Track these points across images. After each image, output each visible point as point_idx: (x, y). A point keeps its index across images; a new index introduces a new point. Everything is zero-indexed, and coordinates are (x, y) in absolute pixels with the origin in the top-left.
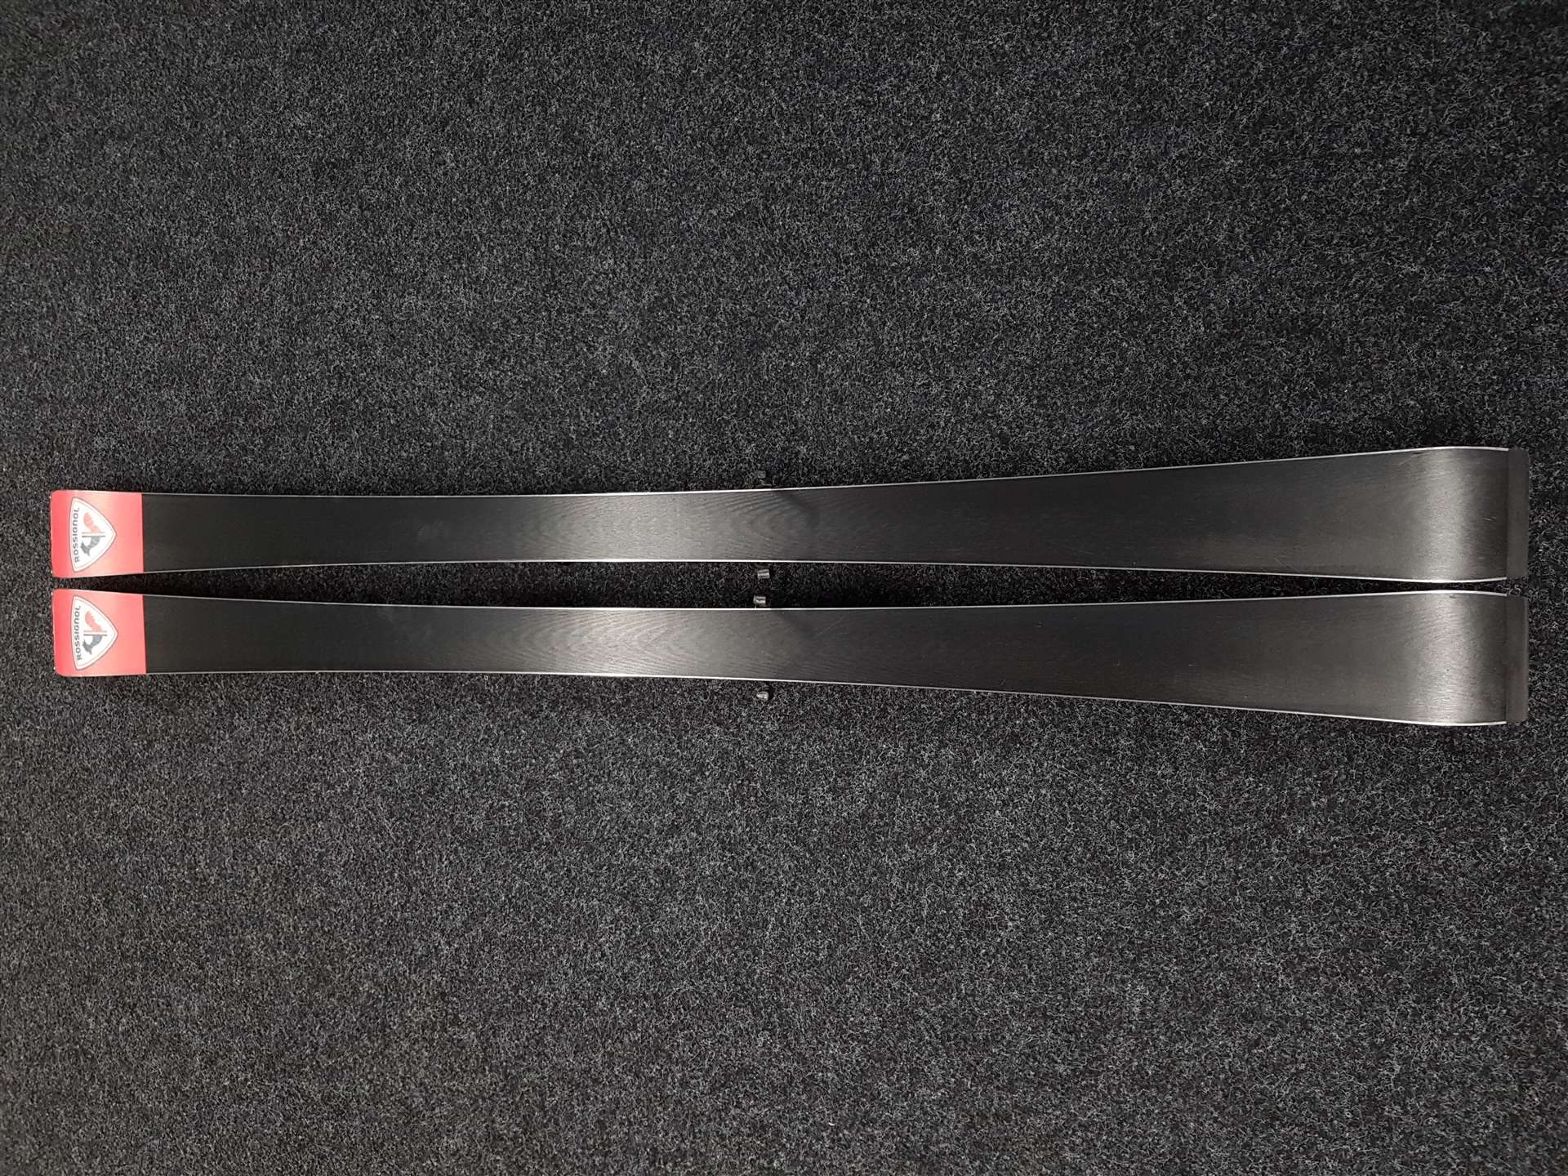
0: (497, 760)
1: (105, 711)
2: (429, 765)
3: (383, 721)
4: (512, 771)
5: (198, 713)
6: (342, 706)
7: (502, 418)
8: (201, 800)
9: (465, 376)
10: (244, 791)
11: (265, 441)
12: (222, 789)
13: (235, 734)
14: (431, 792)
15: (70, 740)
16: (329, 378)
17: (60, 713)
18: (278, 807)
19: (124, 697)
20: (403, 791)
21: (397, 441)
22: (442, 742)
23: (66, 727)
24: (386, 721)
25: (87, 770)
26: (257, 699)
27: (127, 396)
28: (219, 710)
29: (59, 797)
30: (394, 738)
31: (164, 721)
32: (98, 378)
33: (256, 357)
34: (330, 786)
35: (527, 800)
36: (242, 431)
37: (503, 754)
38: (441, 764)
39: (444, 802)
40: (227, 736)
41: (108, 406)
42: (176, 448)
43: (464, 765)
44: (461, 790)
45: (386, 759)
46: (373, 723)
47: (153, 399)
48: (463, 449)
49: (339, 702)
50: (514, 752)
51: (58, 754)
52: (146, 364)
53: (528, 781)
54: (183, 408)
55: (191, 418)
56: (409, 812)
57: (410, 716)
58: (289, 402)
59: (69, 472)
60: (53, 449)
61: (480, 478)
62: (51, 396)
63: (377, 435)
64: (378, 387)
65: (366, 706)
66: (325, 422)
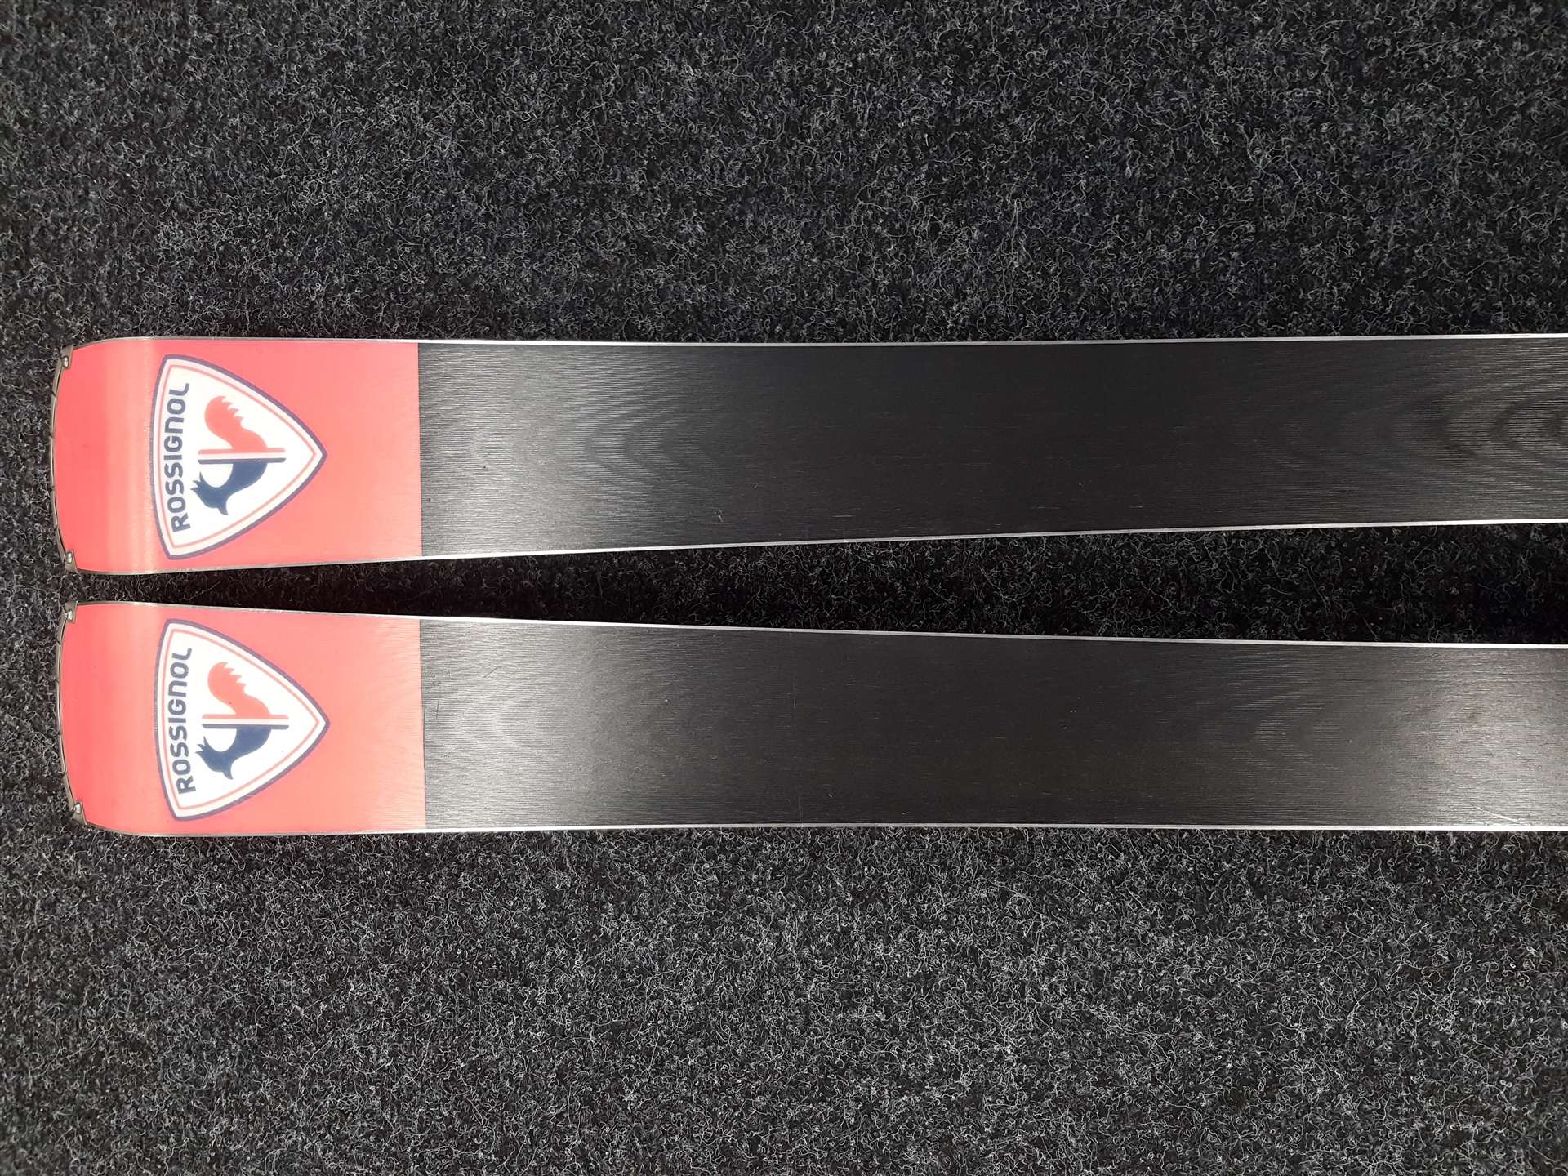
0: (1447, 1025)
1: (194, 901)
2: (1224, 1036)
3: (1082, 923)
4: (1495, 1049)
5: (485, 905)
6: (952, 887)
7: (1492, 159)
8: (493, 1118)
9: (1370, 54)
10: (630, 1097)
11: (710, 227)
12: (560, 1093)
13: (604, 955)
14: (1233, 1100)
15: (83, 972)
16: (925, 64)
17: (49, 906)
18: (739, 1136)
19: (250, 867)
20: (1144, 1099)
21: (1141, 220)
22: (1267, 979)
23: (68, 940)
24: (1093, 926)
25: (135, 1045)
26: (676, 869)
27: (266, 117)
28: (553, 898)
29: (47, 1112)
30: (1116, 968)
31: (376, 926)
32: (175, 70)
33: (688, 15)
34: (905, 1085)
35: (1543, 1122)
36: (637, 203)
37: (1465, 1007)
38: (1260, 1028)
39: (1271, 1124)
40: (579, 958)
41: (205, 144)
42: (422, 246)
43: (1338, 1035)
44: (1329, 1096)
45: (1088, 1019)
46: (1050, 934)
47: (353, 121)
48: (1359, 235)
49: (943, 877)
50: (1501, 1001)
51: (41, 1005)
52: (329, 37)
53: (1541, 1073)
54: (448, 146)
55: (474, 171)
56: (1158, 1149)
57: (1170, 915)
58: (796, 128)
59: (77, 312)
60: (28, 253)
61: (1414, 311)
62: (20, 119)
63: (1079, 206)
64: (1085, 84)
65: (1028, 890)
66: (907, 177)
